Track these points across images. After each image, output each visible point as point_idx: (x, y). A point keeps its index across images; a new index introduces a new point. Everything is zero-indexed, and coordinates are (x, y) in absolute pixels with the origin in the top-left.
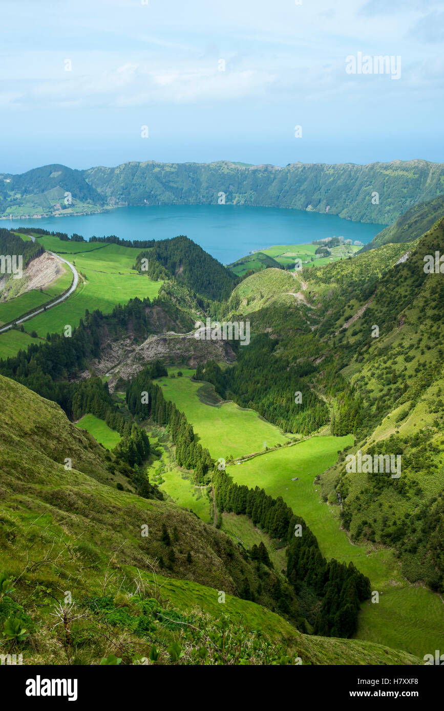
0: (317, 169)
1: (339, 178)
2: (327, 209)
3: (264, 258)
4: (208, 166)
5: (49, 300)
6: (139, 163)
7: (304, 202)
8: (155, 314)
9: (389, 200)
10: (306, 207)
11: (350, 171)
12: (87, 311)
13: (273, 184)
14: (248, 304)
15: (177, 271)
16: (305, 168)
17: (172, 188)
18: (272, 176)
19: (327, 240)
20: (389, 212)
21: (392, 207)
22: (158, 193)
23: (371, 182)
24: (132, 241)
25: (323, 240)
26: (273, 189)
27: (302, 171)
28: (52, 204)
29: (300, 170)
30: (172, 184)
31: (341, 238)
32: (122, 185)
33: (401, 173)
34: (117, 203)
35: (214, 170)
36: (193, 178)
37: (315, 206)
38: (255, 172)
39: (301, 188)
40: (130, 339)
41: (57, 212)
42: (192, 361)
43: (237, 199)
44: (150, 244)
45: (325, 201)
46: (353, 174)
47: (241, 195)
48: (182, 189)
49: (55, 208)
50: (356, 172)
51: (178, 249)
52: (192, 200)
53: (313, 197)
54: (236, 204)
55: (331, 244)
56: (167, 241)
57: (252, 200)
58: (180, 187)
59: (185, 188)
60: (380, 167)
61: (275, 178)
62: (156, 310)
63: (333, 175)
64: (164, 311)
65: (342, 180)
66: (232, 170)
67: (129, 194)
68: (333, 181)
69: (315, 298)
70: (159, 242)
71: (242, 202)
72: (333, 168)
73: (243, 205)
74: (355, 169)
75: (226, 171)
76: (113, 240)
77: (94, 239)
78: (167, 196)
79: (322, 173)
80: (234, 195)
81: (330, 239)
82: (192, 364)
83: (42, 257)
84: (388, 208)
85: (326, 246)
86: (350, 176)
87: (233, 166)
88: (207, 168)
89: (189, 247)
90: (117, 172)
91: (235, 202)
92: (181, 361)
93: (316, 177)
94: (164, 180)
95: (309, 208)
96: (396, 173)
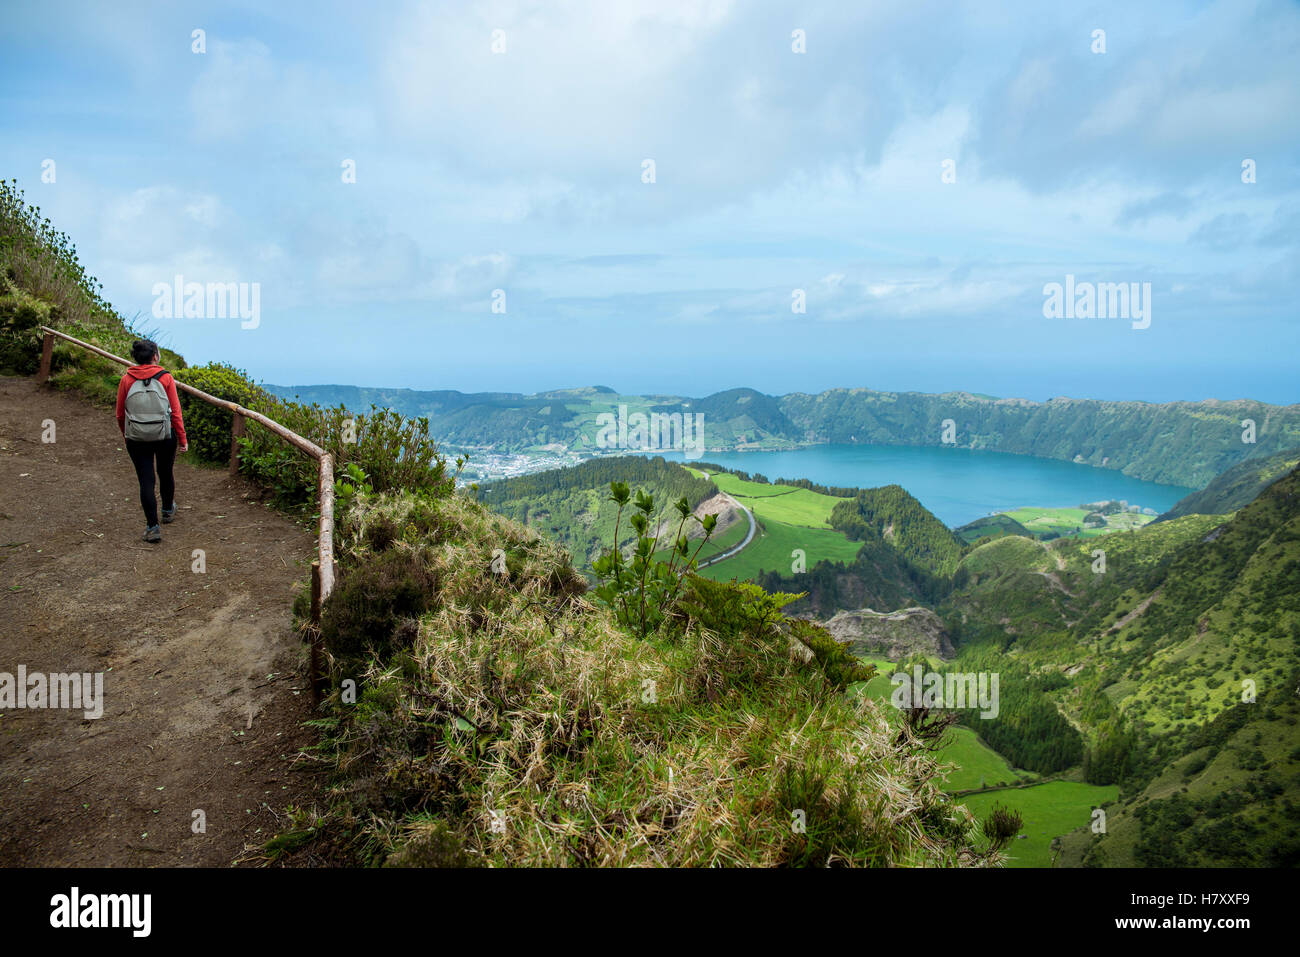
0: (1091, 408)
1: (1123, 420)
2: (1104, 462)
3: (1009, 522)
4: (939, 397)
5: (716, 553)
6: (848, 390)
7: (1071, 450)
8: (849, 584)
9: (1200, 454)
10: (1074, 457)
11: (1140, 412)
12: (762, 571)
13: (1027, 424)
14: (978, 583)
15: (884, 530)
16: (1072, 405)
17: (889, 423)
18: (1026, 414)
19: (1103, 503)
20: (1199, 470)
21: (1204, 464)
22: (870, 428)
23: (1171, 428)
25: (1096, 504)
26: (1026, 431)
27: (1069, 408)
28: (736, 436)
29: (1067, 407)
30: (889, 419)
31: (1123, 503)
32: (825, 416)
33: (1218, 417)
34: (816, 439)
35: (947, 403)
36: (917, 412)
37: (1086, 457)
38: (1001, 407)
39: (1067, 432)
40: (814, 613)
41: (741, 446)
42: (893, 651)
43: (976, 441)
44: (851, 493)
45: (1101, 451)
46: (1143, 415)
47: (981, 437)
48: (902, 425)
49: (740, 441)
50: (1149, 413)
51: (887, 501)
52: (914, 440)
53: (1084, 445)
54: (974, 449)
55: (1108, 510)
56: (873, 490)
57: (997, 443)
58: (899, 423)
59: (906, 425)
60: (1186, 407)
61: (1029, 417)
62: (852, 578)
63: (1113, 415)
64: (862, 581)
65: (1127, 423)
66: (970, 403)
67: (833, 428)
68: (1114, 424)
69: (1076, 583)
70: (864, 491)
71: (983, 446)
72: (1115, 406)
73: (985, 450)
74: (1147, 408)
75: (962, 405)
76: (806, 485)
77: (781, 481)
78: (881, 434)
79: (1098, 413)
80: (972, 436)
81: (1107, 503)
82: (892, 656)
83: (715, 499)
84: (1197, 465)
85: (1099, 512)
86: (1139, 418)
87: (972, 399)
88: (937, 400)
89: (903, 500)
90: (820, 400)
91: (972, 446)
92: (878, 650)
93: (1089, 417)
94: (879, 413)
95: (1078, 459)
96: (1211, 417)
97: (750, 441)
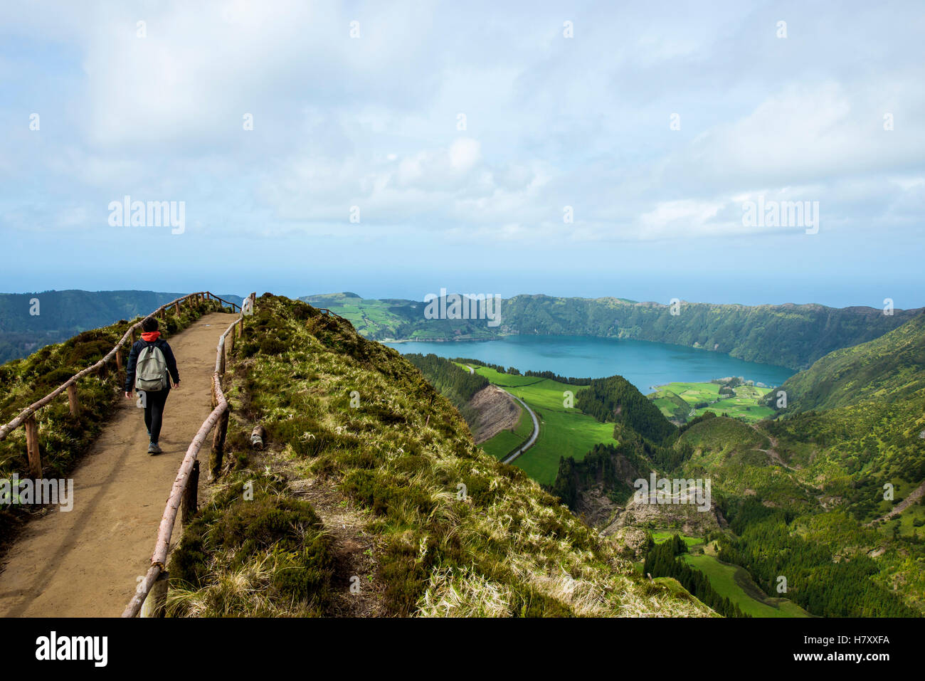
0: (704, 309)
1: (726, 318)
2: (716, 347)
4: (595, 301)
5: (521, 443)
6: (531, 296)
7: (691, 339)
8: (618, 462)
9: (785, 342)
10: (693, 344)
11: (738, 312)
12: (562, 457)
13: (658, 321)
14: (703, 455)
15: (614, 411)
16: (690, 306)
17: (561, 319)
18: (657, 313)
19: (728, 379)
20: (785, 353)
21: (788, 349)
22: (547, 323)
23: (762, 323)
24: (568, 378)
25: (723, 380)
26: (658, 325)
27: (688, 309)
29: (686, 308)
30: (561, 316)
31: (741, 378)
32: (515, 315)
33: (796, 316)
34: (509, 331)
35: (601, 305)
36: (580, 312)
37: (703, 344)
38: (639, 308)
39: (687, 326)
40: (600, 489)
42: (686, 526)
43: (622, 332)
44: (586, 382)
45: (713, 339)
46: (741, 315)
47: (626, 330)
48: (570, 321)
50: (745, 312)
51: (615, 389)
52: (579, 332)
53: (700, 335)
54: (622, 338)
55: (734, 383)
56: (602, 380)
57: (637, 334)
58: (568, 320)
59: (573, 321)
60: (771, 309)
61: (659, 315)
62: (620, 457)
63: (719, 314)
64: (627, 459)
65: (729, 320)
66: (617, 305)
67: (521, 323)
68: (721, 320)
69: (791, 458)
70: (596, 381)
71: (627, 336)
72: (720, 308)
73: (628, 338)
74: (743, 310)
75: (612, 307)
76: (548, 376)
77: (529, 374)
78: (555, 328)
79: (709, 312)
80: (619, 329)
81: (730, 379)
82: (686, 531)
83: (487, 389)
84: (783, 350)
85: (728, 385)
86: (738, 316)
87: (619, 302)
88: (594, 303)
89: (626, 387)
90: (510, 303)
91: (620, 335)
92: (674, 526)
93: (702, 316)
94: (553, 312)
95: (696, 345)
96: (791, 316)
97: (464, 333)
